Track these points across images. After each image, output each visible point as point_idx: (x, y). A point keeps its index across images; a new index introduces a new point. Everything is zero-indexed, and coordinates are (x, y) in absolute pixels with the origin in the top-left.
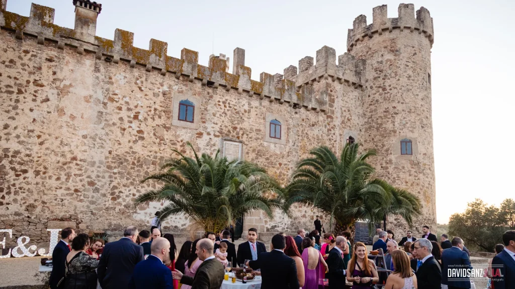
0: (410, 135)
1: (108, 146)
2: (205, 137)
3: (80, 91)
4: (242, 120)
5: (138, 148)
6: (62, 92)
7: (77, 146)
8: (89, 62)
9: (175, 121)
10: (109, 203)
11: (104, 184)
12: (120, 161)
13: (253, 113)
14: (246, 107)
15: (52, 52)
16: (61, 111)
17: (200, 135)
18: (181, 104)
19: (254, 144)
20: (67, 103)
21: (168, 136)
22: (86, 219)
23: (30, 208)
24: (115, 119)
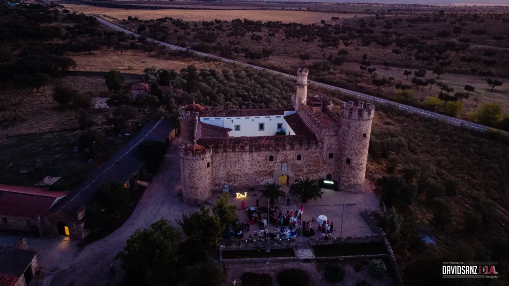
0: (350, 158)
1: (253, 170)
2: (277, 164)
3: (247, 160)
4: (288, 157)
5: (260, 169)
6: (243, 161)
7: (247, 171)
8: (248, 153)
9: (269, 161)
10: (254, 181)
11: (253, 178)
12: (256, 172)
13: (291, 155)
14: (289, 153)
15: (240, 153)
16: (243, 165)
17: (275, 163)
18: (270, 157)
19: (292, 163)
20: (244, 163)
21: (267, 165)
22: (250, 184)
23: (240, 183)
24: (254, 164)
